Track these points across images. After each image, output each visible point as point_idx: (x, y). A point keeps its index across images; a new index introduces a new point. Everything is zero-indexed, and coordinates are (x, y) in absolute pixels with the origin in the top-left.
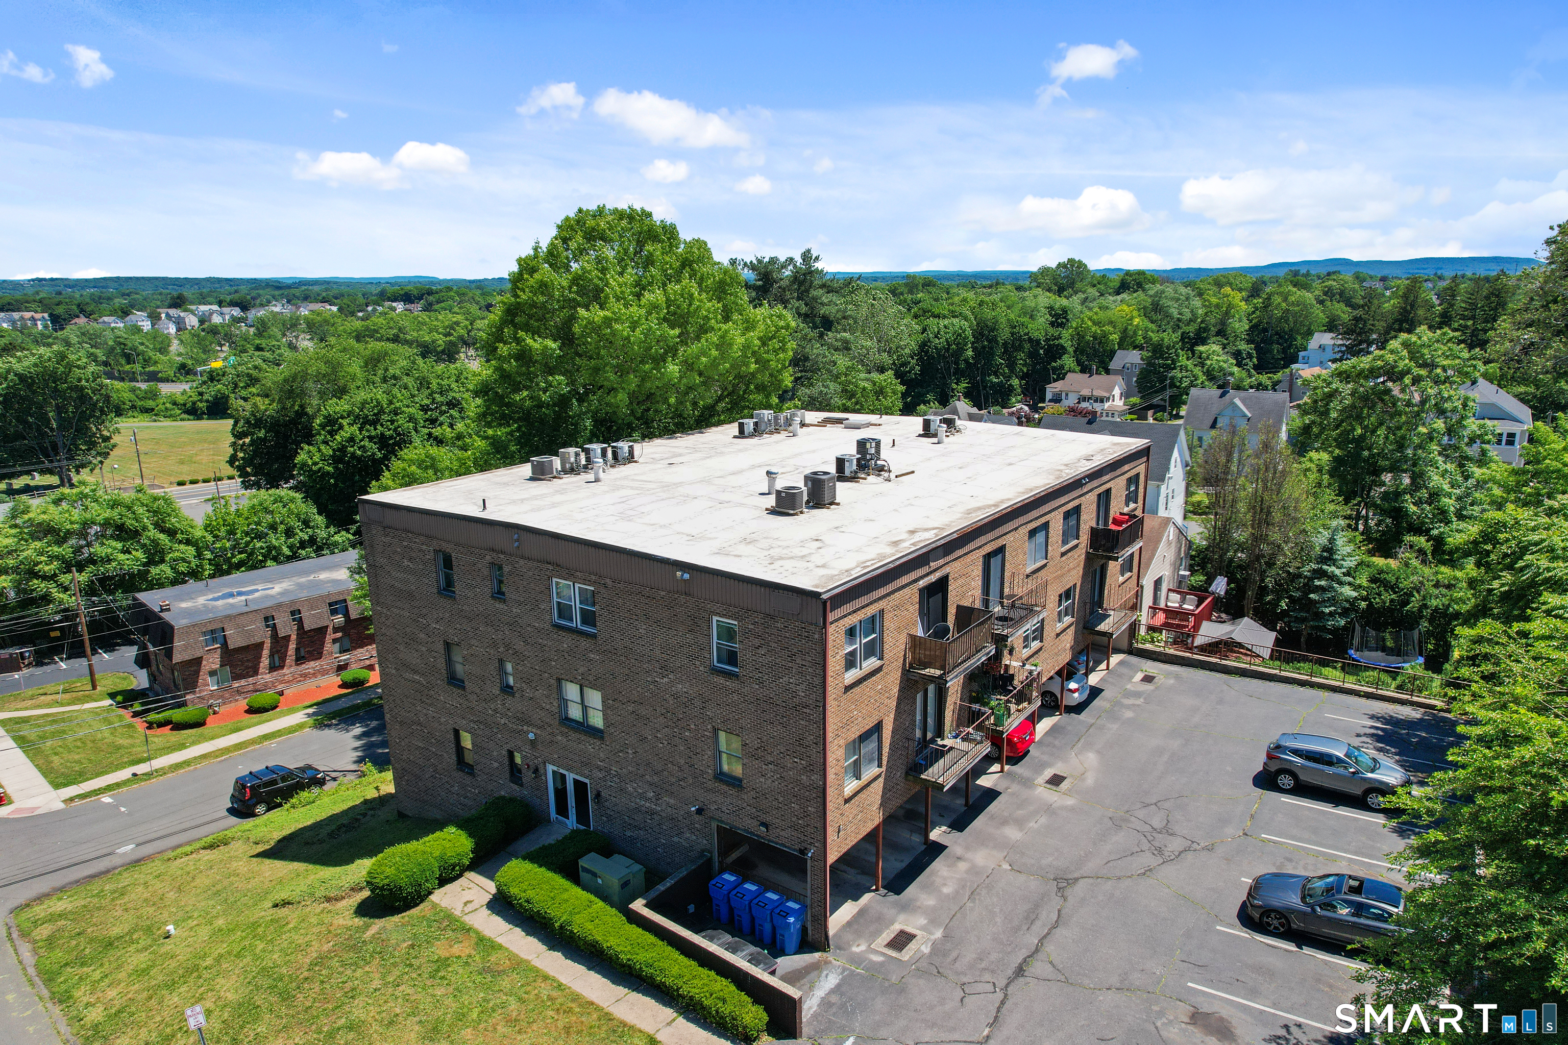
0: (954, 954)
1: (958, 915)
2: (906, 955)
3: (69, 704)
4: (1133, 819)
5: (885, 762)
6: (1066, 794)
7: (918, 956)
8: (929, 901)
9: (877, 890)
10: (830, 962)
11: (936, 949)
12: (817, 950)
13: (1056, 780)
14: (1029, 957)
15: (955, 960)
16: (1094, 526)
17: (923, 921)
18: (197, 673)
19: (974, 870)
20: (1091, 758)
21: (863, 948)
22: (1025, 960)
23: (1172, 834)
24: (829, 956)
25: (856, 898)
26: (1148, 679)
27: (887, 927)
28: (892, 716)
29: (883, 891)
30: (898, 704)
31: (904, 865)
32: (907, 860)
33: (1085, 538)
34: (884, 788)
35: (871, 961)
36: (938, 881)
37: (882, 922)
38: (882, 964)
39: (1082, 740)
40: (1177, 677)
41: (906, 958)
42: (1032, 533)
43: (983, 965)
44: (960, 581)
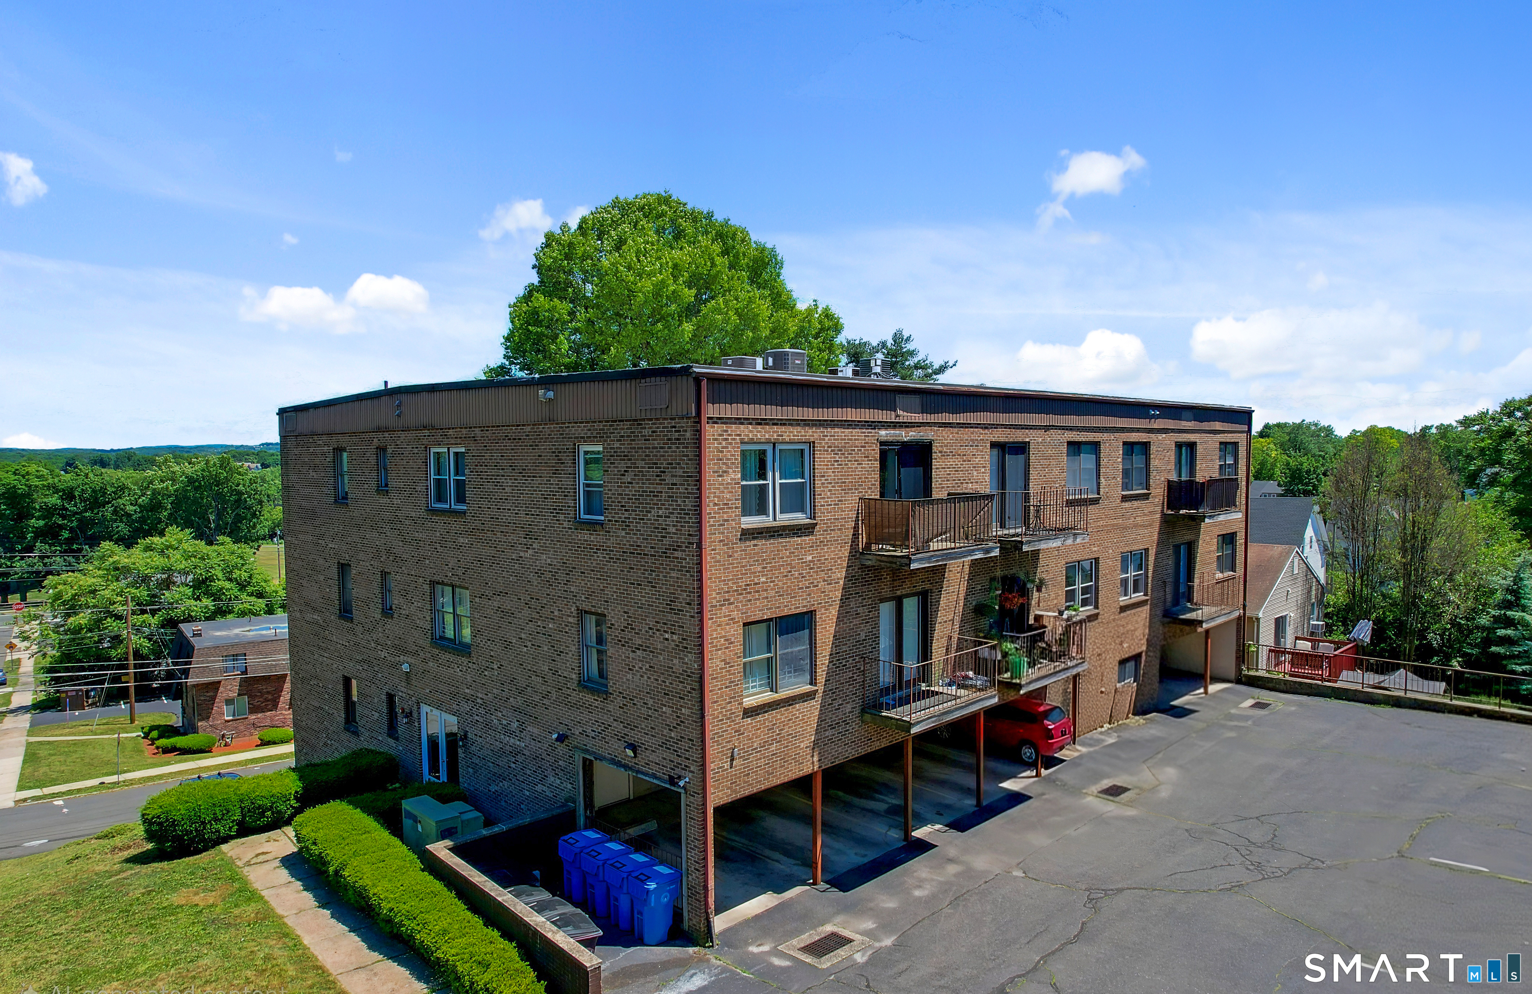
0: (902, 966)
1: (926, 921)
2: (826, 963)
3: (102, 734)
4: (1221, 831)
5: (821, 677)
6: (1130, 804)
7: (846, 964)
8: (890, 904)
9: (815, 883)
10: (708, 960)
11: (877, 959)
12: (694, 944)
13: (1115, 791)
14: (1019, 976)
15: (900, 974)
16: (1174, 477)
17: (869, 925)
18: (213, 698)
19: (969, 873)
20: (1170, 772)
21: (766, 948)
22: (1012, 980)
23: (1280, 850)
24: (710, 955)
25: (779, 890)
26: (1259, 705)
27: (814, 927)
28: (834, 612)
29: (823, 886)
30: (845, 600)
31: (865, 860)
32: (872, 855)
33: (1158, 492)
34: (821, 720)
35: (771, 965)
36: (910, 881)
37: (807, 919)
38: (784, 970)
39: (1160, 756)
40: (1300, 705)
41: (824, 966)
42: (1075, 447)
43: (942, 982)
44: (951, 462)
